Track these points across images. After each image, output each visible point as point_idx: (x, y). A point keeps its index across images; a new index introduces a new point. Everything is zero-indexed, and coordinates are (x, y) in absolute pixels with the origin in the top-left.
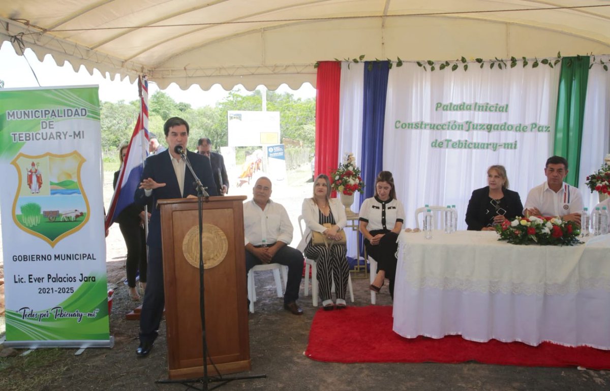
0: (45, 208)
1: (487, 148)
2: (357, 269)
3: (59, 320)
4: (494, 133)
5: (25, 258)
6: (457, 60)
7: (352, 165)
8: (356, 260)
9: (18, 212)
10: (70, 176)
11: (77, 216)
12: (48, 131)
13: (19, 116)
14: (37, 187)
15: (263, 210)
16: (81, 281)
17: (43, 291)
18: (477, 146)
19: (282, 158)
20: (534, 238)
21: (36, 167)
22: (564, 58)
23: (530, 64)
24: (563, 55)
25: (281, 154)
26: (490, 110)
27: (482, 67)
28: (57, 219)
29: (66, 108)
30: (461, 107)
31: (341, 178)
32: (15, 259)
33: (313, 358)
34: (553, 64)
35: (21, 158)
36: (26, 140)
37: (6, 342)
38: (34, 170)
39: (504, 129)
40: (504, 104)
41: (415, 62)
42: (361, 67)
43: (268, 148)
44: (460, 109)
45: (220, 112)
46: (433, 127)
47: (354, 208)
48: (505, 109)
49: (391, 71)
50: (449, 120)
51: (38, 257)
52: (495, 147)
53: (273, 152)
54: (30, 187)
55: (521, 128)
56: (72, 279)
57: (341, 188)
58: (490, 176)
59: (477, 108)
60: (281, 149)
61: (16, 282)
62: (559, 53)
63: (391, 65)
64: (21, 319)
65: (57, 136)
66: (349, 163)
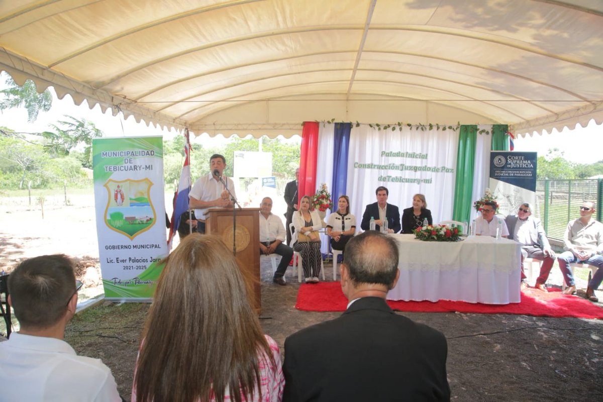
0: (126, 215)
1: (414, 182)
2: (327, 260)
3: (137, 286)
4: (418, 173)
5: (114, 247)
6: (395, 124)
7: (325, 191)
8: (327, 255)
9: (108, 218)
10: (142, 194)
11: (148, 220)
12: (129, 165)
13: (110, 155)
14: (121, 201)
15: (267, 219)
16: (151, 262)
17: (126, 268)
18: (407, 181)
19: (274, 186)
20: (435, 237)
21: (120, 188)
22: (462, 126)
23: (441, 128)
24: (461, 124)
25: (273, 184)
26: (416, 157)
27: (411, 129)
28: (135, 222)
29: (141, 150)
30: (398, 155)
31: (318, 200)
32: (107, 248)
33: (300, 309)
34: (455, 129)
35: (110, 182)
36: (114, 171)
37: (106, 298)
38: (119, 190)
39: (425, 170)
40: (424, 153)
41: (367, 124)
42: (332, 126)
43: (263, 179)
44: (397, 156)
45: (225, 151)
46: (380, 167)
47: (325, 220)
48: (425, 157)
49: (352, 130)
50: (390, 163)
51: (122, 247)
52: (419, 181)
53: (267, 182)
54: (116, 201)
55: (436, 170)
56: (145, 261)
57: (318, 206)
58: (414, 200)
59: (408, 155)
60: (273, 180)
61: (108, 262)
62: (459, 123)
63: (352, 126)
64: (114, 285)
65: (134, 168)
66: (324, 190)
